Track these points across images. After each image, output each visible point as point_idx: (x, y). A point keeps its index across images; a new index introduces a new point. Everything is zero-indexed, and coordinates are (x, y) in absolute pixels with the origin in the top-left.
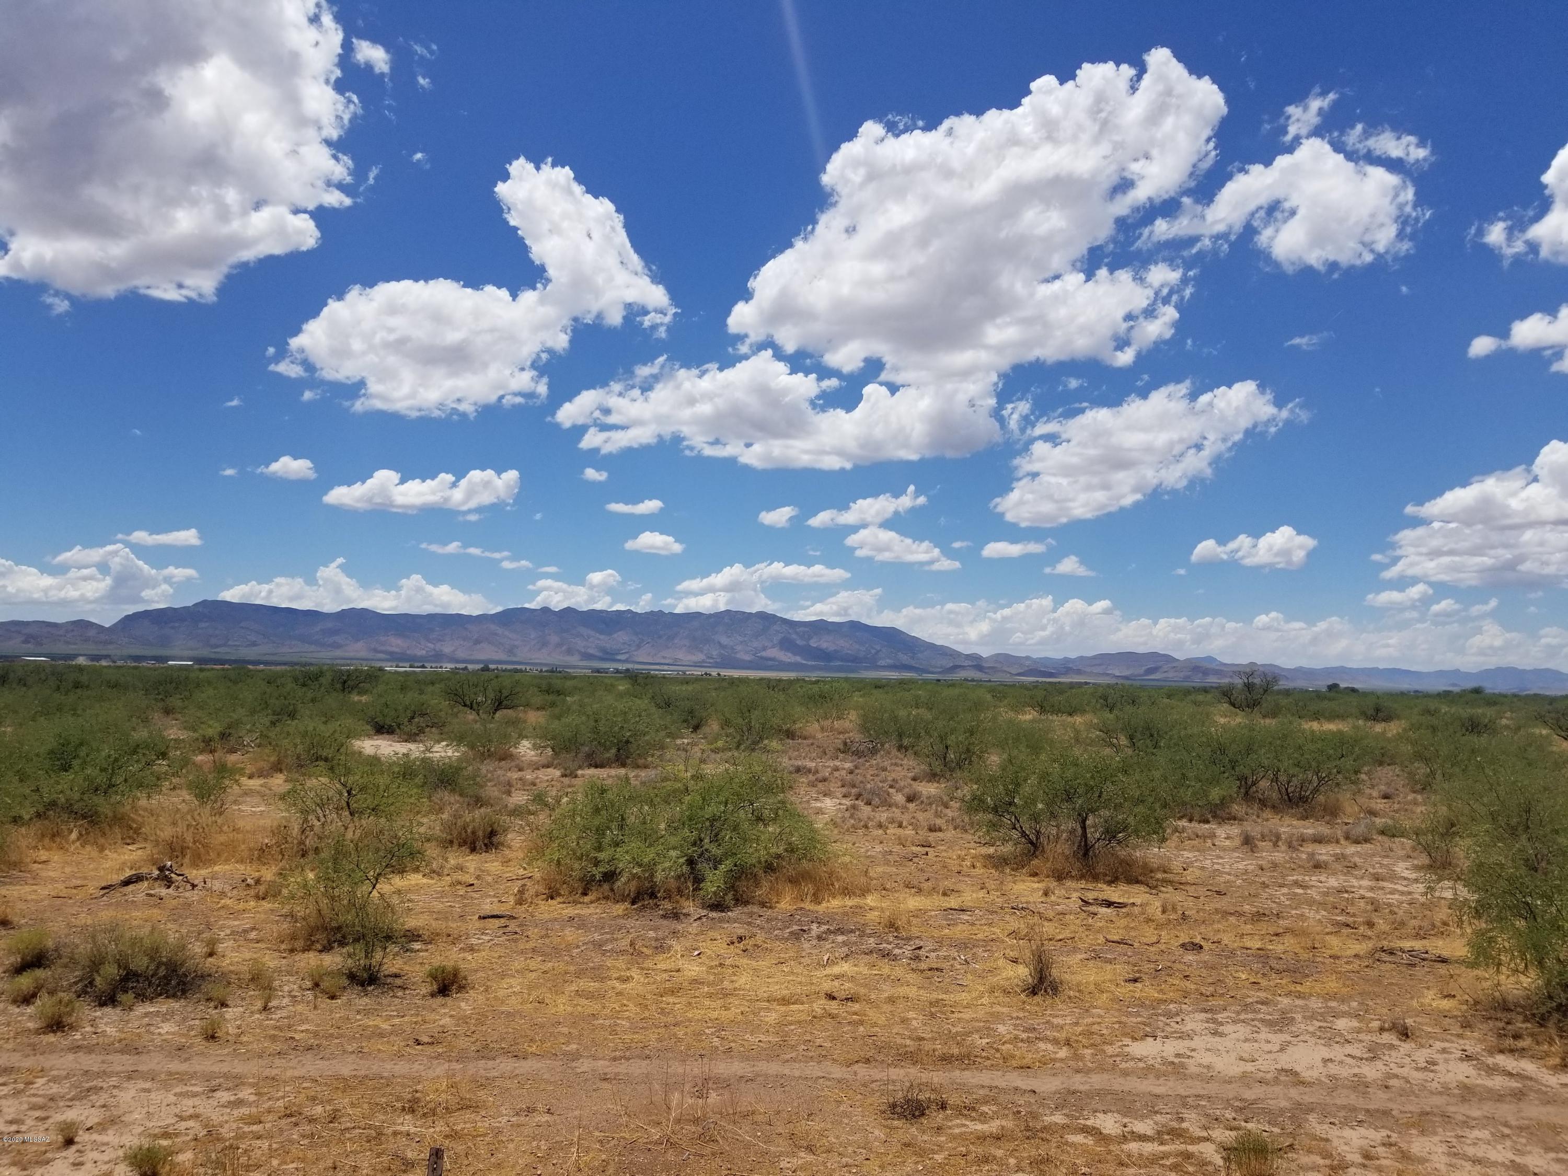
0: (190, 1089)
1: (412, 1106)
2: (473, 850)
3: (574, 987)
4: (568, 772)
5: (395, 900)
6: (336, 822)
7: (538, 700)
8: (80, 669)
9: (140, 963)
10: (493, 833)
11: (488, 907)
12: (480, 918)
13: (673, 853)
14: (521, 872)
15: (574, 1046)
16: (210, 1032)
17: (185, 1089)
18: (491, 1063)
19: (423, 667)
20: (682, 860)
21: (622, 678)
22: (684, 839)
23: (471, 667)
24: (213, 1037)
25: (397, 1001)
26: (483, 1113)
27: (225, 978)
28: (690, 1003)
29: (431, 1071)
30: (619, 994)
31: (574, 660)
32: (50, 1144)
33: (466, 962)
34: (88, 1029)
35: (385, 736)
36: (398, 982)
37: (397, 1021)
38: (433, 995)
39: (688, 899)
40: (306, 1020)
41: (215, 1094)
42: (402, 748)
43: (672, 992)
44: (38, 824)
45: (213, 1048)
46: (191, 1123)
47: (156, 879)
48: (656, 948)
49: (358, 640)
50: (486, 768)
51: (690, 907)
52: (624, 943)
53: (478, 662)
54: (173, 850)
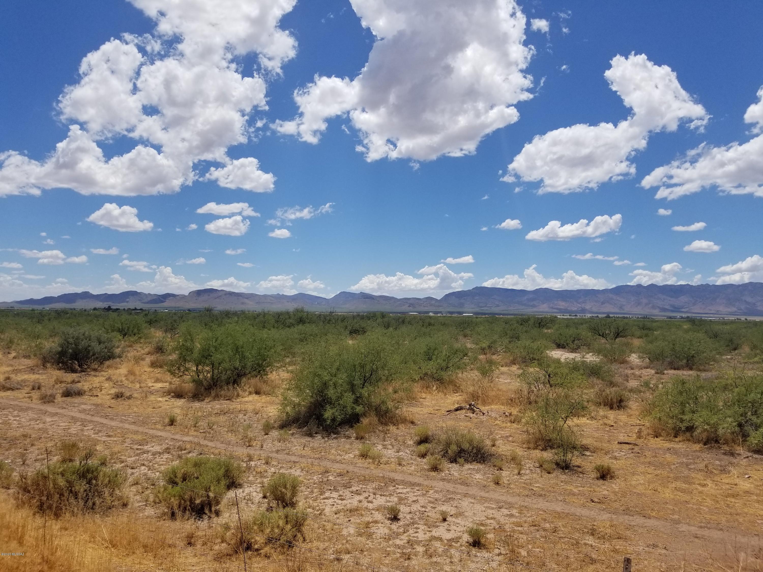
0: (491, 505)
1: (593, 533)
2: (611, 408)
3: (674, 485)
4: (659, 371)
5: (575, 429)
6: (544, 390)
7: (638, 333)
8: (430, 317)
9: (466, 446)
10: (621, 401)
11: (622, 438)
12: (618, 443)
13: (730, 420)
14: (638, 422)
15: (677, 517)
16: (496, 481)
17: (489, 505)
18: (631, 518)
19: (576, 316)
20: (735, 424)
21: (685, 321)
22: (735, 412)
23: (600, 316)
24: (498, 483)
25: (580, 479)
26: (629, 543)
27: (500, 457)
28: (745, 504)
29: (600, 517)
30: (700, 492)
31: (656, 312)
32: (437, 519)
33: (615, 465)
34: (447, 472)
35: (561, 349)
36: (580, 470)
37: (581, 489)
38: (597, 479)
39: (739, 445)
40: (537, 482)
41: (501, 510)
42: (572, 356)
43: (733, 496)
44: (421, 382)
45: (498, 488)
46: (492, 521)
47: (468, 409)
48: (721, 471)
49: (544, 304)
50: (614, 367)
51: (740, 450)
52: (702, 466)
53: (604, 313)
54: (473, 397)
